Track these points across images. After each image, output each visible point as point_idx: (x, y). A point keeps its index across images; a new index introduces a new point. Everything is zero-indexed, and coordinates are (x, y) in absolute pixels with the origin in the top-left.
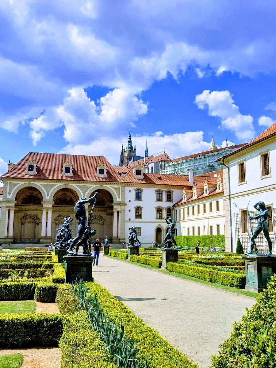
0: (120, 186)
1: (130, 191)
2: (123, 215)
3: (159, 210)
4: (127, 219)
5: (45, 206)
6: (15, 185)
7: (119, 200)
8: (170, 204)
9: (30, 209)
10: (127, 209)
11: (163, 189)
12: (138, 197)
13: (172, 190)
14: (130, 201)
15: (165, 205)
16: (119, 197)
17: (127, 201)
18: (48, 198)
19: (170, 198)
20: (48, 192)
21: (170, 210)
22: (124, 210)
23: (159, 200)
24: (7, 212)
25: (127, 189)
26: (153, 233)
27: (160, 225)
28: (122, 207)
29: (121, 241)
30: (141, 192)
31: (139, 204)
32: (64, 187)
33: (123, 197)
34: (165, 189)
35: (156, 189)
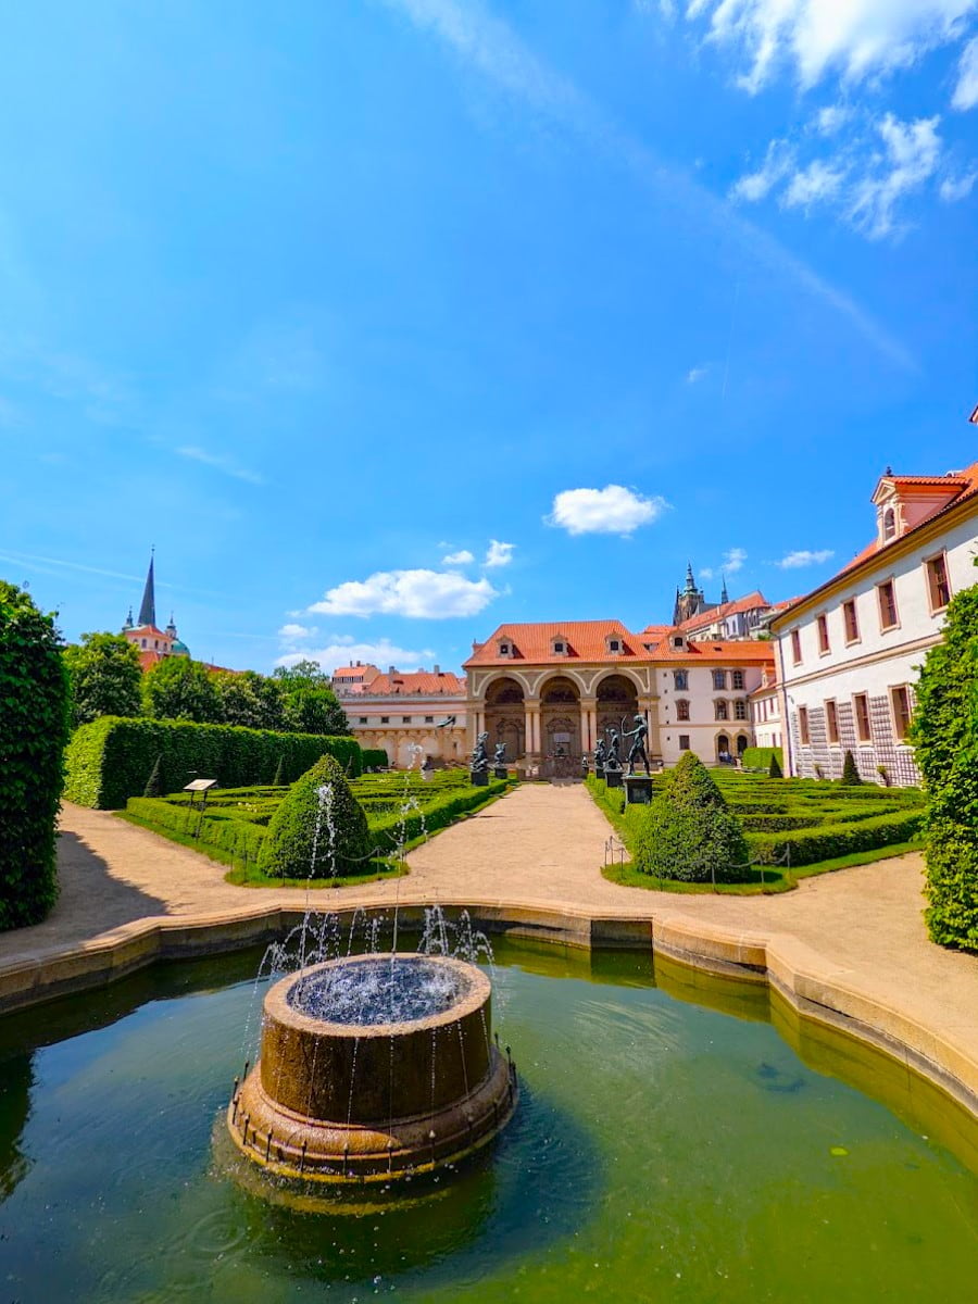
0: (648, 668)
1: (665, 675)
2: (656, 716)
3: (721, 707)
4: (663, 722)
5: (528, 705)
6: (483, 676)
7: (647, 690)
8: (740, 694)
9: (508, 709)
10: (661, 705)
11: (725, 668)
12: (681, 683)
13: (744, 668)
14: (666, 692)
15: (730, 694)
16: (646, 686)
17: (660, 691)
18: (532, 693)
19: (741, 682)
20: (531, 685)
21: (742, 703)
22: (656, 707)
23: (720, 685)
24: (475, 716)
25: (660, 671)
26: (713, 744)
27: (723, 730)
28: (653, 703)
29: (655, 758)
30: (686, 676)
31: (681, 695)
32: (555, 675)
33: (654, 687)
34: (731, 668)
35: (713, 668)
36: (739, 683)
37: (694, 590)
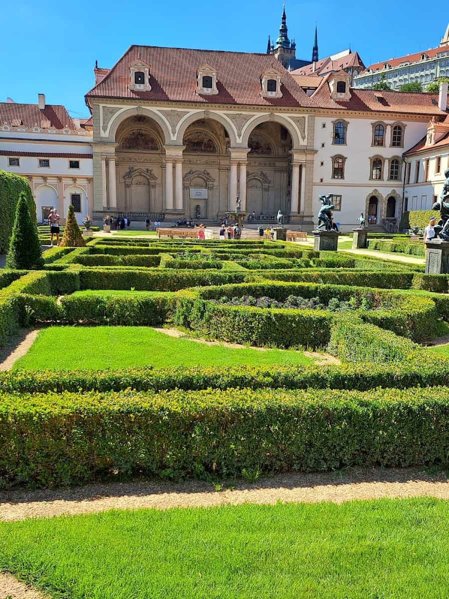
0: (306, 116)
1: (324, 126)
2: (311, 172)
3: (377, 162)
4: (317, 180)
5: (169, 152)
6: (113, 112)
7: (303, 143)
8: (398, 152)
9: (141, 159)
10: (317, 159)
11: (386, 122)
12: (339, 137)
13: (404, 123)
14: (323, 145)
15: (388, 152)
16: (303, 138)
17: (317, 146)
18: (174, 138)
19: (399, 139)
20: (174, 127)
21: (397, 162)
22: (312, 162)
23: (378, 142)
24: (104, 163)
25: (319, 121)
26: (363, 206)
27: (376, 190)
28: (309, 157)
29: (305, 219)
30: (345, 128)
31: (339, 150)
32: (202, 117)
33: (312, 139)
34: (391, 122)
35: (374, 121)
36: (397, 141)
37: (286, 42)
